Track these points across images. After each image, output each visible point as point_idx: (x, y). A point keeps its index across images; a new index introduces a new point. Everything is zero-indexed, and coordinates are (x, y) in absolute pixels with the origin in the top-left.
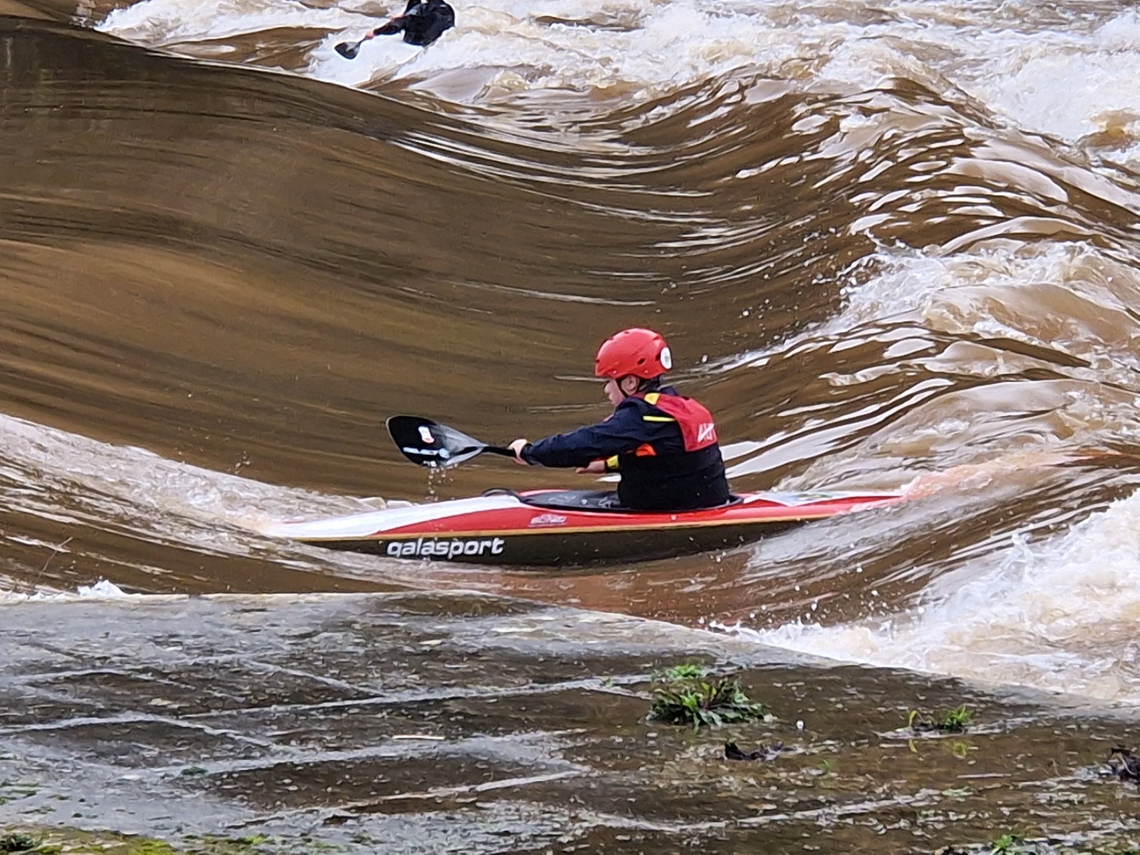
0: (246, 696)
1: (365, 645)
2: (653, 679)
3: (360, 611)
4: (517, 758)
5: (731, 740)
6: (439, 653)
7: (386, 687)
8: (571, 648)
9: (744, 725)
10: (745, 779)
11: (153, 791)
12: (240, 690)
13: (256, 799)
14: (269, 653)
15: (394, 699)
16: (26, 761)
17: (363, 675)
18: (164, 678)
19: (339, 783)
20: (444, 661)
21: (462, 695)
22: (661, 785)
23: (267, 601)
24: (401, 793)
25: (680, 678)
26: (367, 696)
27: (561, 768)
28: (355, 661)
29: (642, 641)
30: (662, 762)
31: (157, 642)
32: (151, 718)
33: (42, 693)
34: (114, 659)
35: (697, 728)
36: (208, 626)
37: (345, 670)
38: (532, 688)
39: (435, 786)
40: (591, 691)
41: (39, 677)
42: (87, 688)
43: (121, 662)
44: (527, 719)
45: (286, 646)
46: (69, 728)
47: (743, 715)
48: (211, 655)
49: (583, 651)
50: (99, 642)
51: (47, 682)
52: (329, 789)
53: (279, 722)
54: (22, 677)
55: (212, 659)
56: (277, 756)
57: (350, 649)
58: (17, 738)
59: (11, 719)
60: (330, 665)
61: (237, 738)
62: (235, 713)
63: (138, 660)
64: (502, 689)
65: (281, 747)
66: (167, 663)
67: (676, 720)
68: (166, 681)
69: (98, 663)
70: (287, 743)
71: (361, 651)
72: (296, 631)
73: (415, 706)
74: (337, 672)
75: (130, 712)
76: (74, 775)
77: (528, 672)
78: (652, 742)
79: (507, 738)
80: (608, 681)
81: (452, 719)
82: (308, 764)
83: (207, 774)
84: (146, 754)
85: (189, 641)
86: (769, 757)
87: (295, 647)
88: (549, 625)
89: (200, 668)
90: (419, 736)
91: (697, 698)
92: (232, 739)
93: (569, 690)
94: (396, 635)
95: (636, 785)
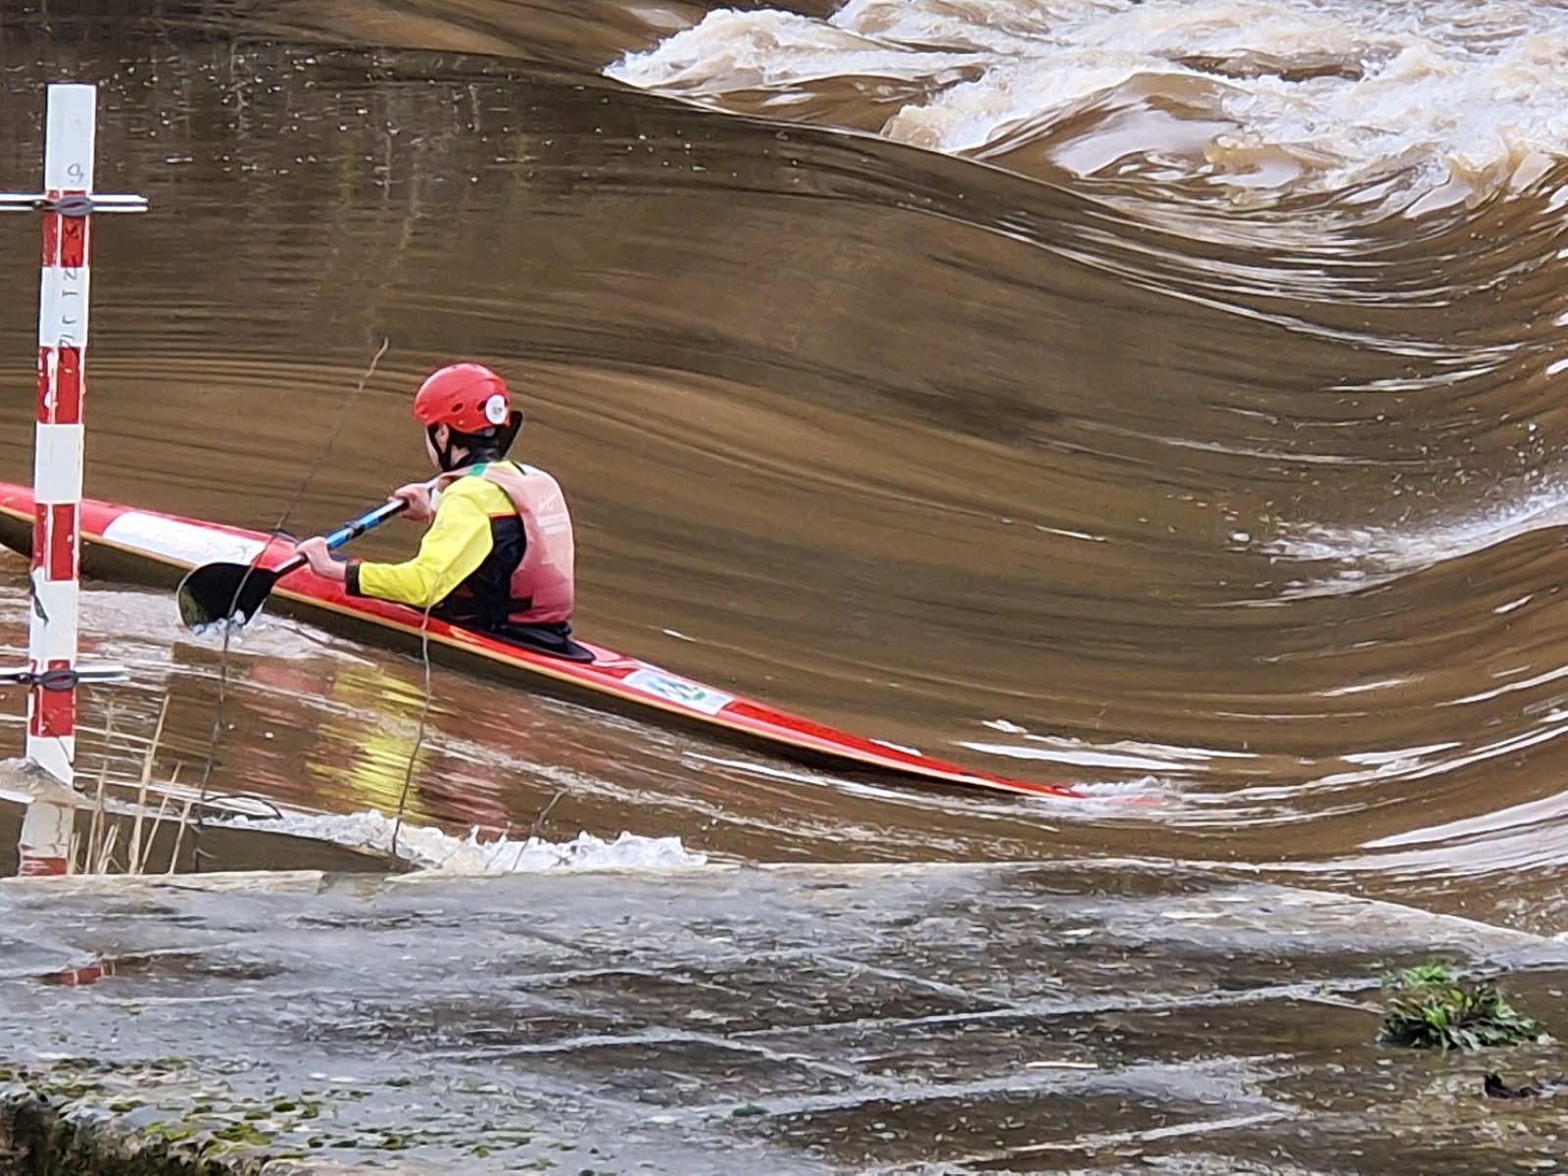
0: (820, 1006)
1: (986, 936)
2: (1384, 984)
3: (979, 889)
4: (1198, 1094)
5: (1492, 1071)
6: (1088, 947)
7: (1016, 994)
8: (1270, 940)
9: (1511, 1049)
10: (1512, 1123)
11: (693, 1139)
12: (813, 998)
13: (836, 1150)
14: (853, 946)
15: (1026, 1010)
16: (515, 1095)
17: (984, 977)
18: (706, 982)
19: (952, 1128)
20: (1094, 958)
21: (1122, 1006)
22: (1398, 1133)
23: (850, 873)
24: (1038, 1143)
25: (1422, 982)
26: (992, 1008)
27: (1259, 1108)
28: (971, 958)
29: (1367, 932)
30: (1397, 1100)
31: (696, 929)
32: (688, 1036)
33: (538, 1001)
34: (636, 953)
35: (1444, 1054)
36: (766, 908)
37: (959, 971)
38: (1219, 997)
39: (1084, 1133)
40: (1300, 1001)
41: (533, 978)
42: (598, 994)
43: (646, 958)
44: (1211, 1040)
45: (877, 937)
46: (574, 1049)
47: (1509, 1035)
48: (773, 949)
49: (1287, 945)
50: (616, 931)
51: (543, 985)
52: (939, 1138)
53: (868, 1043)
54: (508, 978)
55: (773, 955)
56: (866, 1090)
57: (965, 941)
58: (502, 1063)
59: (494, 1037)
60: (938, 964)
61: (809, 1065)
62: (806, 1030)
63: (671, 955)
64: (1176, 999)
65: (870, 1078)
66: (711, 959)
67: (1417, 1042)
68: (710, 986)
69: (614, 960)
70: (878, 1073)
71: (981, 944)
72: (890, 916)
73: (1056, 1021)
74: (947, 972)
75: (659, 1029)
76: (583, 1116)
77: (1211, 974)
78: (1385, 1073)
79: (1185, 1066)
80: (1323, 987)
81: (1109, 1040)
82: (908, 1101)
83: (768, 1115)
84: (682, 1087)
85: (740, 930)
86: (1546, 1094)
87: (889, 939)
88: (1241, 908)
89: (757, 967)
90: (1063, 1063)
91: (1446, 1011)
92: (803, 1067)
93: (1267, 999)
94: (1030, 922)
95: (1363, 1132)
